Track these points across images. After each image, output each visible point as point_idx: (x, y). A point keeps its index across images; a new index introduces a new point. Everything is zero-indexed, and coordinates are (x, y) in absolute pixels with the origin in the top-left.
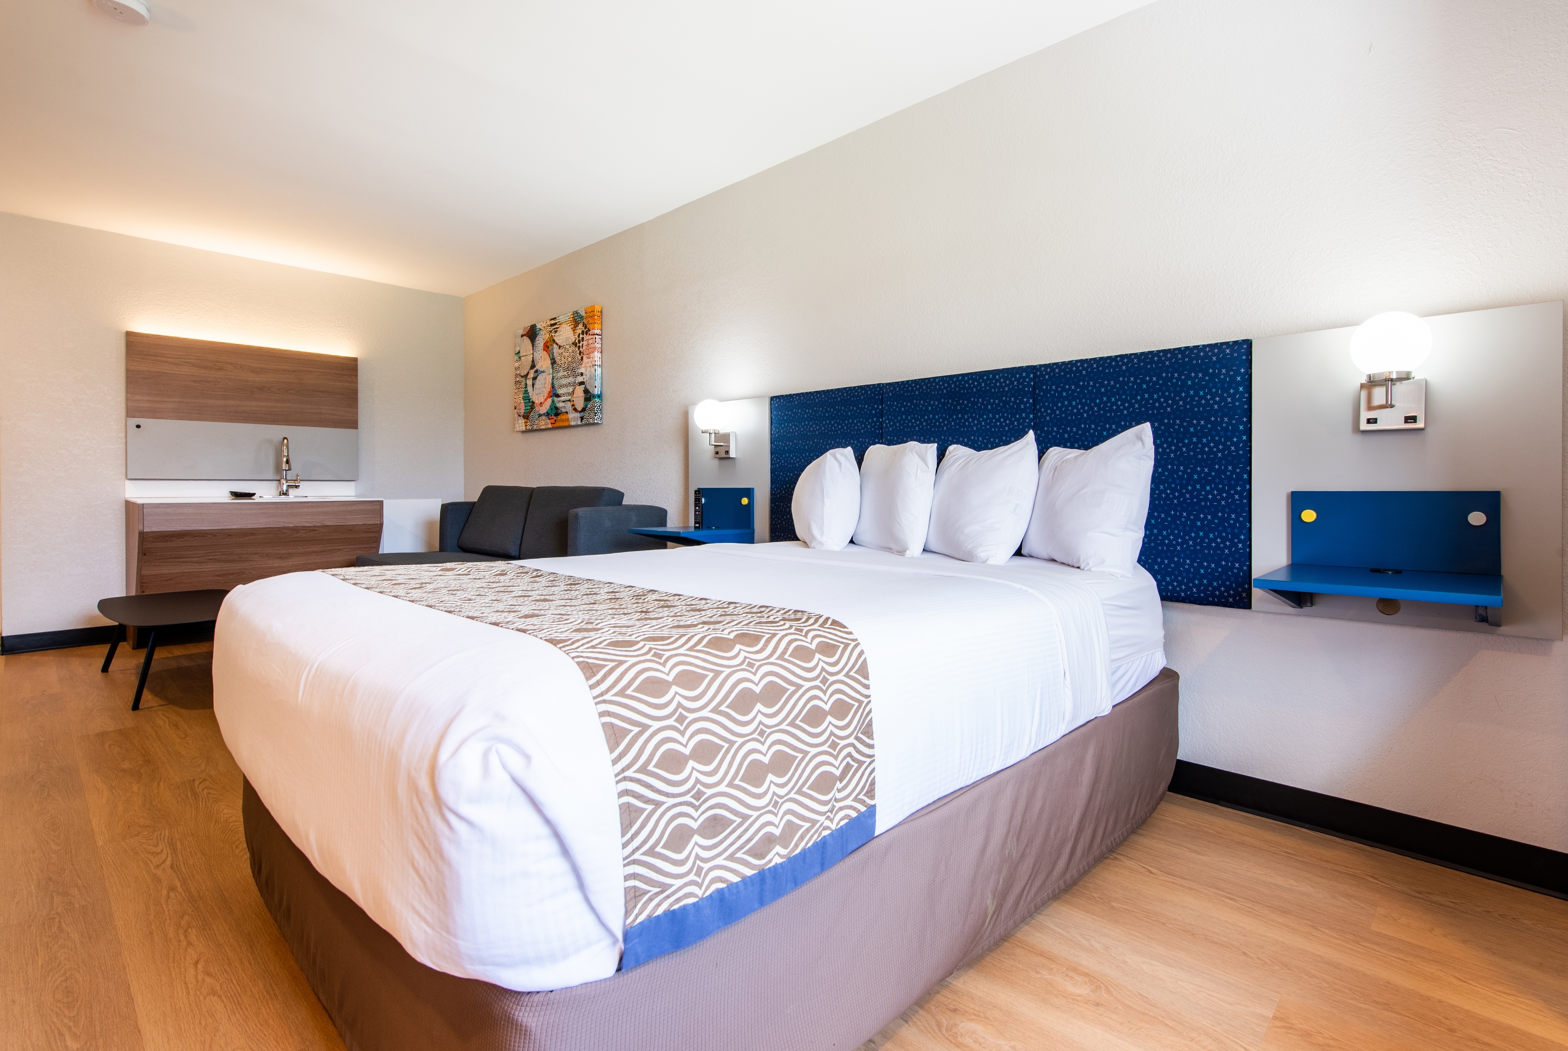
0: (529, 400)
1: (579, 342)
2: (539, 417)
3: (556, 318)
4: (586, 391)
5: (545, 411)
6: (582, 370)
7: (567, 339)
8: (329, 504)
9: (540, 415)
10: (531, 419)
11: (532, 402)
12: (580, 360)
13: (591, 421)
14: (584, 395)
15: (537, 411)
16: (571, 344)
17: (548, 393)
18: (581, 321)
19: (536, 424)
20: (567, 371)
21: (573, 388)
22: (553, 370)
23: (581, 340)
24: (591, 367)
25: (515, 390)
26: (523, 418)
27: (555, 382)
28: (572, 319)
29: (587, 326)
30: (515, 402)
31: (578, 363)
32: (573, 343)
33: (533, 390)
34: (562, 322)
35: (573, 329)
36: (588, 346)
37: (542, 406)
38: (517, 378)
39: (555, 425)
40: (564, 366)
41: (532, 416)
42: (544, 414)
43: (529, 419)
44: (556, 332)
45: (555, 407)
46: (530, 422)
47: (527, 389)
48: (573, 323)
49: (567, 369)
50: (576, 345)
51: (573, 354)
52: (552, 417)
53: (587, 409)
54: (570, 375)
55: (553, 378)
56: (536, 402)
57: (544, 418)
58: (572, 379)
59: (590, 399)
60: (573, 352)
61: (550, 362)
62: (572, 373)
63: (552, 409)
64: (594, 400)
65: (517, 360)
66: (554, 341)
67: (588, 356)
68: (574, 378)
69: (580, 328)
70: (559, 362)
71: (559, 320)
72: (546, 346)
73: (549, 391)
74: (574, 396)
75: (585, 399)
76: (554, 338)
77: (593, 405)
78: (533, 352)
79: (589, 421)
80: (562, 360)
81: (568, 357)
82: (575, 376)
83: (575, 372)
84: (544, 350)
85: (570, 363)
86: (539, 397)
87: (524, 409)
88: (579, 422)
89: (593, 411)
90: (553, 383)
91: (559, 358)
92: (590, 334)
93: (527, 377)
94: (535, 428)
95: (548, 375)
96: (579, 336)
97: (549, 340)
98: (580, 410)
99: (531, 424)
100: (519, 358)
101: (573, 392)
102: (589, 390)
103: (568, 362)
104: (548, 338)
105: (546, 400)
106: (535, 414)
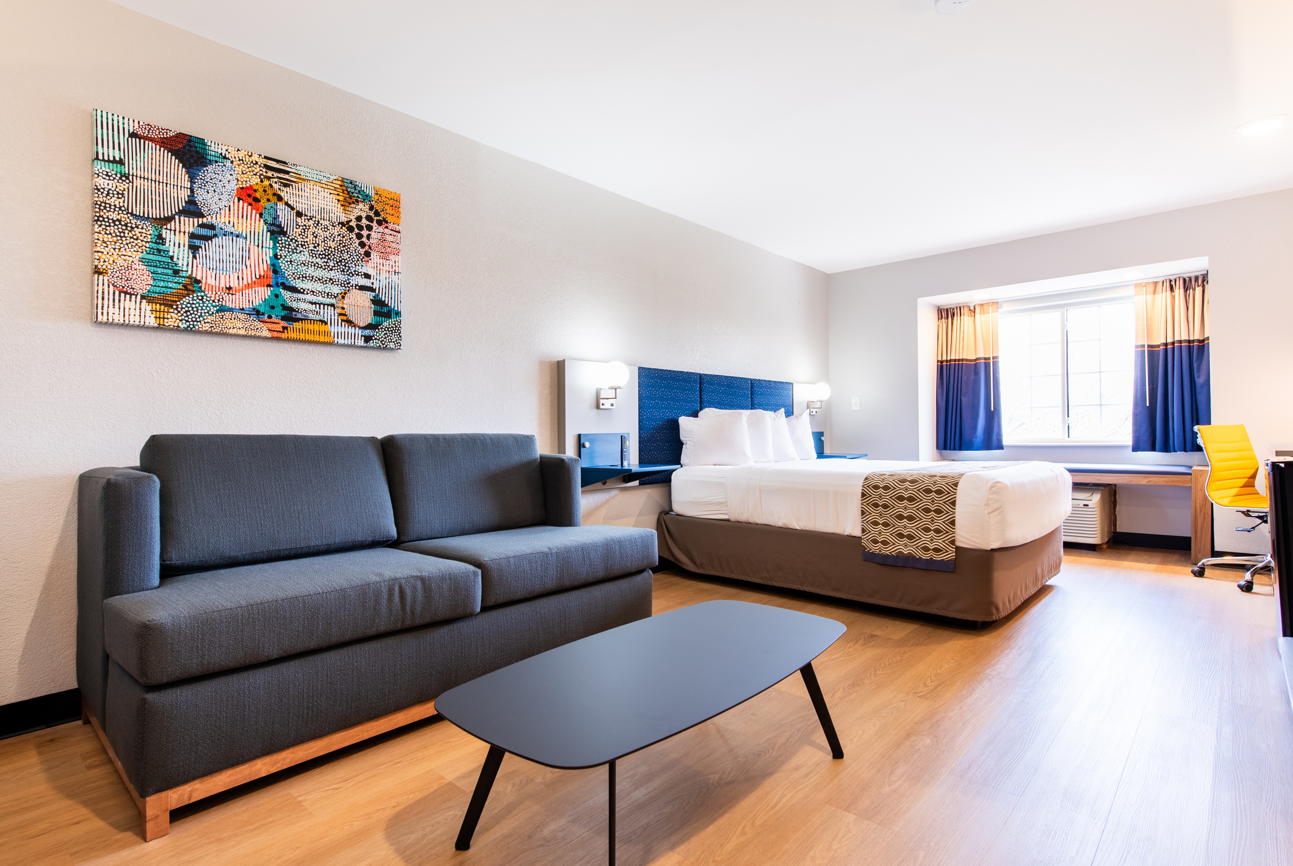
0: (176, 271)
1: (360, 228)
2: (217, 311)
3: (285, 163)
4: (377, 302)
5: (245, 305)
6: (368, 269)
7: (321, 211)
9: (223, 309)
10: (182, 308)
11: (190, 277)
12: (360, 254)
13: (392, 345)
14: (373, 306)
15: (213, 299)
16: (337, 223)
17: (258, 277)
18: (364, 200)
19: (206, 321)
20: (326, 260)
21: (341, 288)
22: (278, 245)
23: (365, 228)
24: (390, 272)
25: (100, 236)
26: (144, 301)
27: (282, 264)
28: (338, 186)
29: (381, 213)
30: (102, 260)
31: (358, 257)
32: (342, 224)
33: (194, 257)
34: (307, 178)
35: (342, 203)
36: (382, 242)
37: (232, 294)
38: (110, 213)
39: (284, 336)
40: (315, 250)
41: (189, 303)
42: (243, 309)
43: (175, 307)
44: (286, 185)
45: (282, 305)
46: (179, 314)
47: (161, 247)
48: (341, 194)
49: (324, 256)
50: (351, 229)
51: (341, 239)
52: (274, 319)
53: (382, 328)
54: (334, 268)
55: (276, 256)
56: (209, 282)
57: (242, 316)
58: (341, 276)
59: (388, 315)
60: (342, 236)
61: (265, 227)
62: (338, 265)
63: (272, 307)
64: (398, 319)
65: (107, 175)
66: (280, 199)
67: (384, 255)
68: (344, 275)
69: (362, 209)
70: (299, 237)
71: (296, 172)
72: (249, 196)
73: (262, 274)
74: (345, 302)
75: (376, 313)
76: (282, 194)
77: (395, 324)
78: (191, 186)
79: (386, 344)
80: (307, 237)
81: (326, 239)
82: (348, 273)
83: (347, 268)
84: (239, 199)
85: (333, 250)
86: (222, 277)
87: (149, 283)
88: (361, 342)
89: (395, 332)
90: (277, 265)
91: (295, 229)
92: (387, 227)
93: (166, 225)
94: (204, 329)
95: (258, 246)
96: (359, 219)
97: (261, 190)
98: (362, 325)
99: (187, 319)
100: (122, 176)
101: (343, 294)
102: (386, 303)
103: (326, 245)
104: (254, 183)
105: (248, 286)
106: (204, 303)
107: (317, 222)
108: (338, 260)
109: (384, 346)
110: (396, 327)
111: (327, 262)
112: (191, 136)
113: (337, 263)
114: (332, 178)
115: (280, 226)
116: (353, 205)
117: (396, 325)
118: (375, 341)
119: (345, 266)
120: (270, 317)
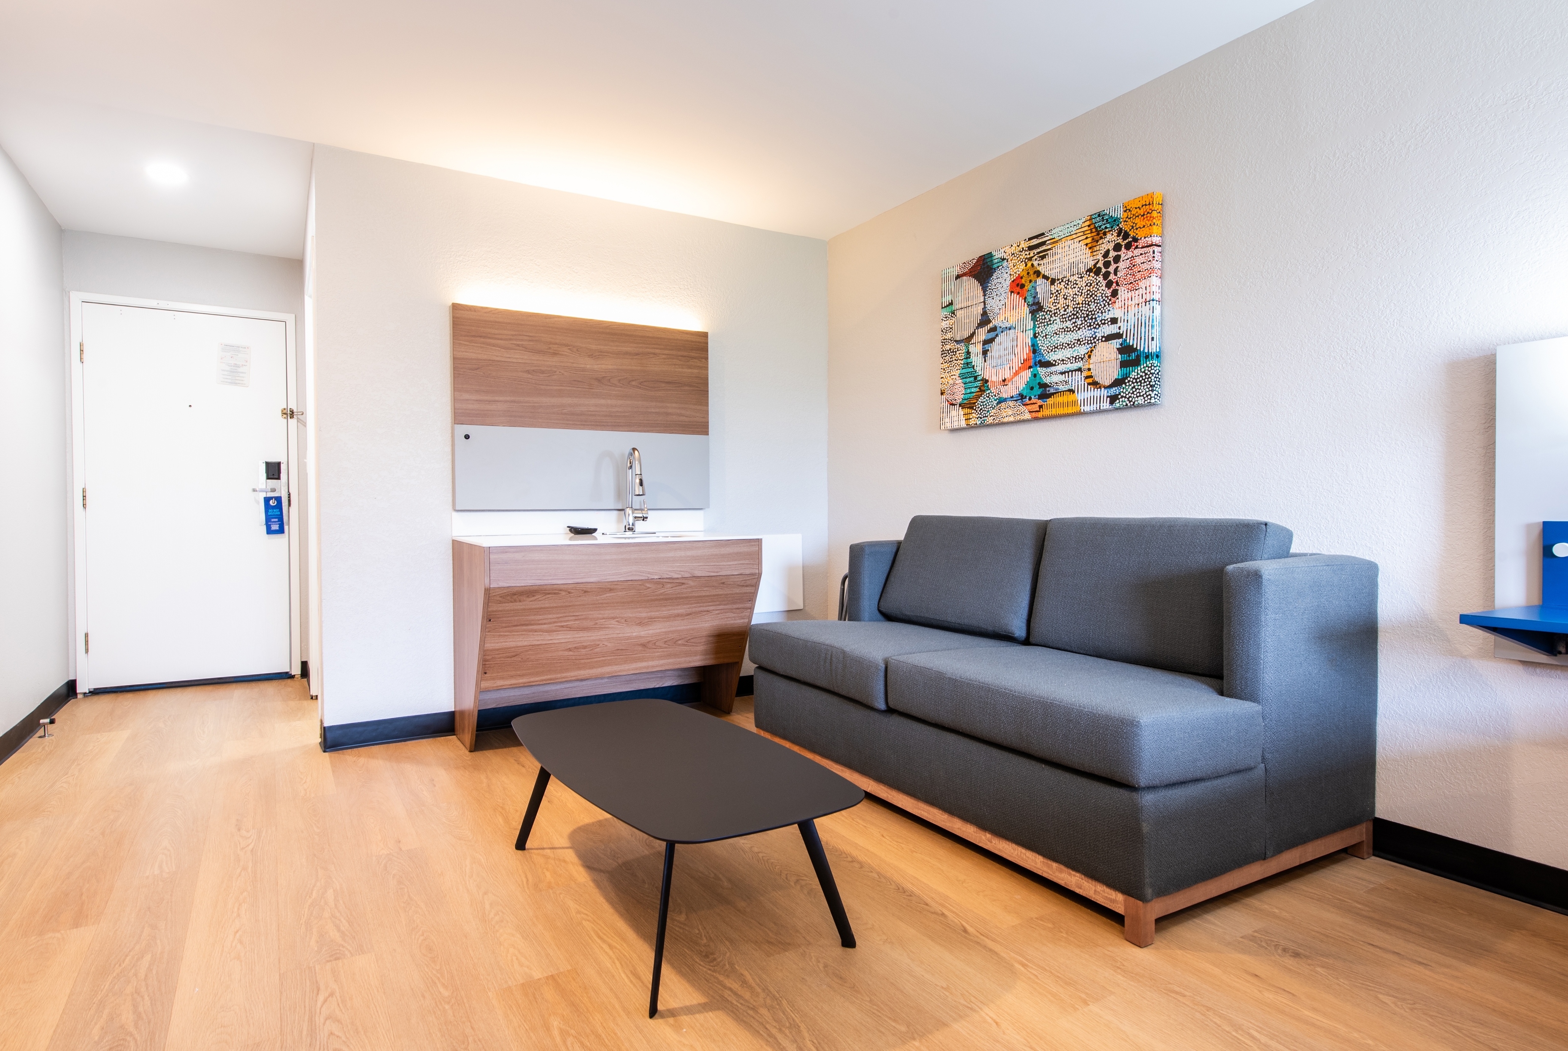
0: (976, 378)
1: (1107, 264)
2: (998, 404)
3: (1043, 234)
4: (1125, 349)
5: (1015, 393)
6: (1116, 312)
7: (1072, 265)
8: (700, 544)
9: (1001, 401)
10: (979, 407)
11: (982, 380)
12: (1107, 297)
13: (1140, 401)
14: (1120, 356)
15: (994, 394)
16: (1085, 273)
17: (1022, 362)
18: (1112, 227)
19: (991, 415)
20: (1074, 321)
21: (1088, 347)
22: (1036, 323)
23: (1112, 262)
24: (1140, 305)
25: (943, 365)
26: (960, 408)
27: (1040, 341)
28: (1087, 228)
29: (1130, 233)
30: (943, 384)
31: (1104, 302)
32: (1090, 270)
33: (985, 361)
34: (1060, 238)
35: (1090, 245)
36: (1131, 270)
37: (1006, 385)
38: (947, 345)
39: (1040, 415)
40: (1066, 313)
41: (982, 402)
42: (1012, 397)
43: (974, 408)
44: (1043, 257)
45: (1039, 384)
46: (977, 413)
47: (969, 361)
48: (1089, 236)
49: (1072, 317)
50: (1097, 272)
51: (1089, 288)
52: (1033, 401)
53: (1129, 381)
54: (1081, 326)
55: (1035, 336)
56: (993, 380)
57: (1011, 404)
58: (1087, 332)
59: (1136, 363)
60: (1089, 285)
61: (1028, 309)
62: (1086, 321)
63: (1032, 388)
64: (1148, 363)
65: (946, 318)
66: (1038, 273)
67: (1133, 286)
68: (1091, 329)
69: (1110, 241)
70: (1052, 307)
71: (1051, 237)
72: (1018, 285)
73: (1025, 358)
74: (1091, 361)
75: (1124, 364)
76: (1040, 268)
77: (1144, 372)
78: (984, 299)
79: (1133, 401)
80: (1058, 303)
81: (1074, 296)
82: (1095, 326)
83: (1094, 320)
84: (1012, 292)
85: (1081, 305)
86: (1000, 371)
87: (963, 392)
88: (1106, 405)
89: (1145, 382)
90: (1036, 344)
91: (1050, 300)
92: (1137, 247)
93: (971, 341)
94: (990, 422)
95: (1023, 331)
96: (1106, 254)
97: (1025, 274)
98: (1107, 383)
99: (980, 416)
100: (952, 314)
101: (1089, 353)
102: (1135, 347)
103: (1075, 303)
104: (1021, 270)
105: (1016, 374)
106: (990, 399)
107: (1067, 282)
108: (1085, 315)
109: (1132, 403)
110: (1146, 374)
111: (1076, 322)
112: (984, 255)
113: (1084, 318)
114: (1081, 222)
115: (1038, 303)
116: (1100, 242)
117: (1146, 372)
118: (1121, 400)
119: (1092, 319)
120: (1030, 399)
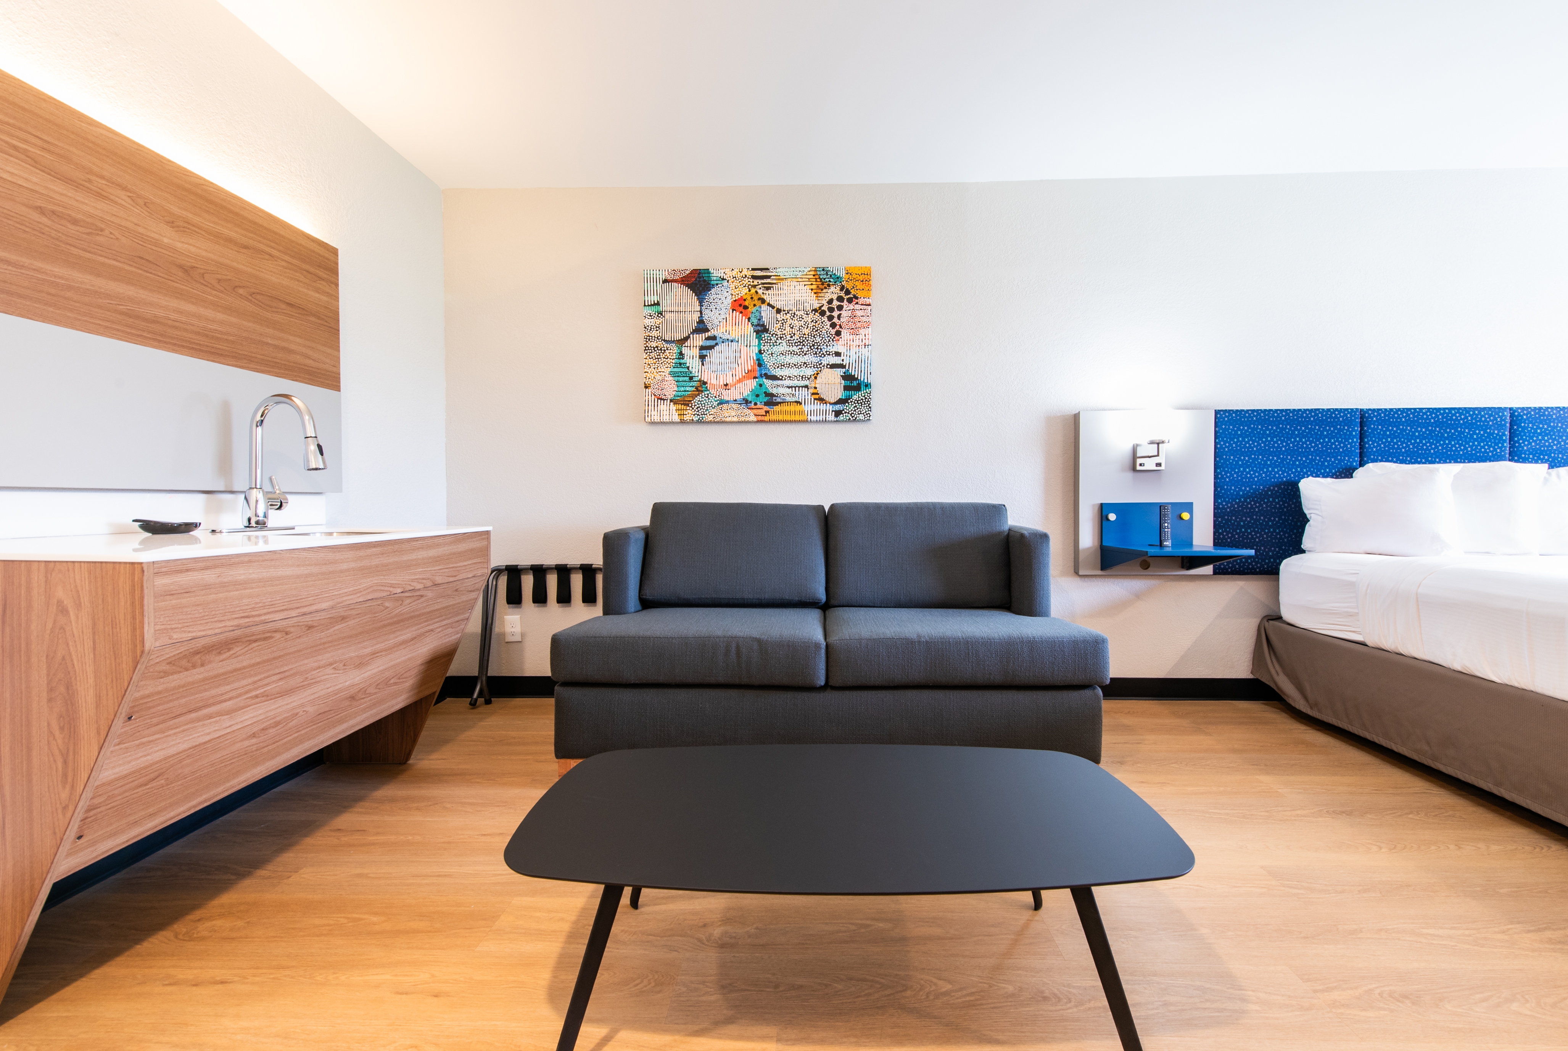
0: (691, 378)
1: (831, 310)
2: (718, 405)
3: (768, 269)
4: (848, 377)
5: (738, 397)
6: (839, 347)
7: (797, 303)
9: (721, 403)
10: (695, 405)
11: (700, 381)
12: (832, 335)
13: (861, 417)
14: (843, 382)
15: (715, 395)
16: (810, 311)
17: (747, 372)
18: (835, 282)
19: (710, 413)
20: (801, 347)
21: (814, 370)
22: (762, 342)
23: (836, 309)
24: (860, 346)
25: (647, 360)
26: (672, 403)
27: (765, 357)
28: (812, 277)
29: (851, 291)
30: (648, 378)
31: (829, 338)
32: (815, 310)
33: (703, 364)
34: (785, 277)
35: (815, 291)
36: (852, 318)
37: (728, 389)
38: (652, 343)
39: (766, 418)
40: (792, 339)
41: (699, 401)
42: (736, 400)
43: (690, 405)
44: (768, 289)
45: (765, 393)
46: (693, 410)
47: (682, 361)
48: (814, 283)
49: (799, 343)
50: (823, 313)
51: (814, 324)
52: (759, 406)
53: (851, 402)
54: (807, 353)
55: (760, 352)
56: (712, 382)
57: (735, 406)
58: (814, 358)
59: (858, 388)
60: (814, 321)
61: (752, 329)
62: (812, 349)
63: (757, 396)
64: (867, 390)
65: (650, 316)
66: (763, 301)
67: (854, 331)
68: (817, 357)
69: (833, 292)
70: (778, 331)
71: (776, 274)
72: (740, 305)
73: (750, 369)
74: (817, 382)
75: (846, 388)
76: (765, 297)
77: (864, 396)
78: (701, 309)
79: (855, 416)
80: (785, 330)
81: (801, 328)
82: (820, 355)
83: (819, 350)
84: (733, 310)
85: (807, 336)
86: (721, 376)
87: (674, 389)
88: (832, 417)
89: (865, 404)
90: (761, 359)
91: (775, 325)
92: (857, 303)
93: (684, 343)
94: (709, 419)
95: (747, 346)
96: (830, 302)
97: (749, 298)
98: (832, 401)
99: (698, 413)
100: (658, 314)
101: (815, 375)
102: (856, 376)
103: (801, 333)
104: (744, 294)
105: (740, 381)
106: (709, 399)
107: (793, 315)
108: (811, 345)
109: (854, 418)
110: (866, 398)
111: (802, 348)
112: (700, 270)
113: (811, 347)
114: (806, 270)
115: (763, 325)
116: (825, 291)
117: (866, 396)
118: (844, 415)
119: (817, 348)
120: (756, 404)
